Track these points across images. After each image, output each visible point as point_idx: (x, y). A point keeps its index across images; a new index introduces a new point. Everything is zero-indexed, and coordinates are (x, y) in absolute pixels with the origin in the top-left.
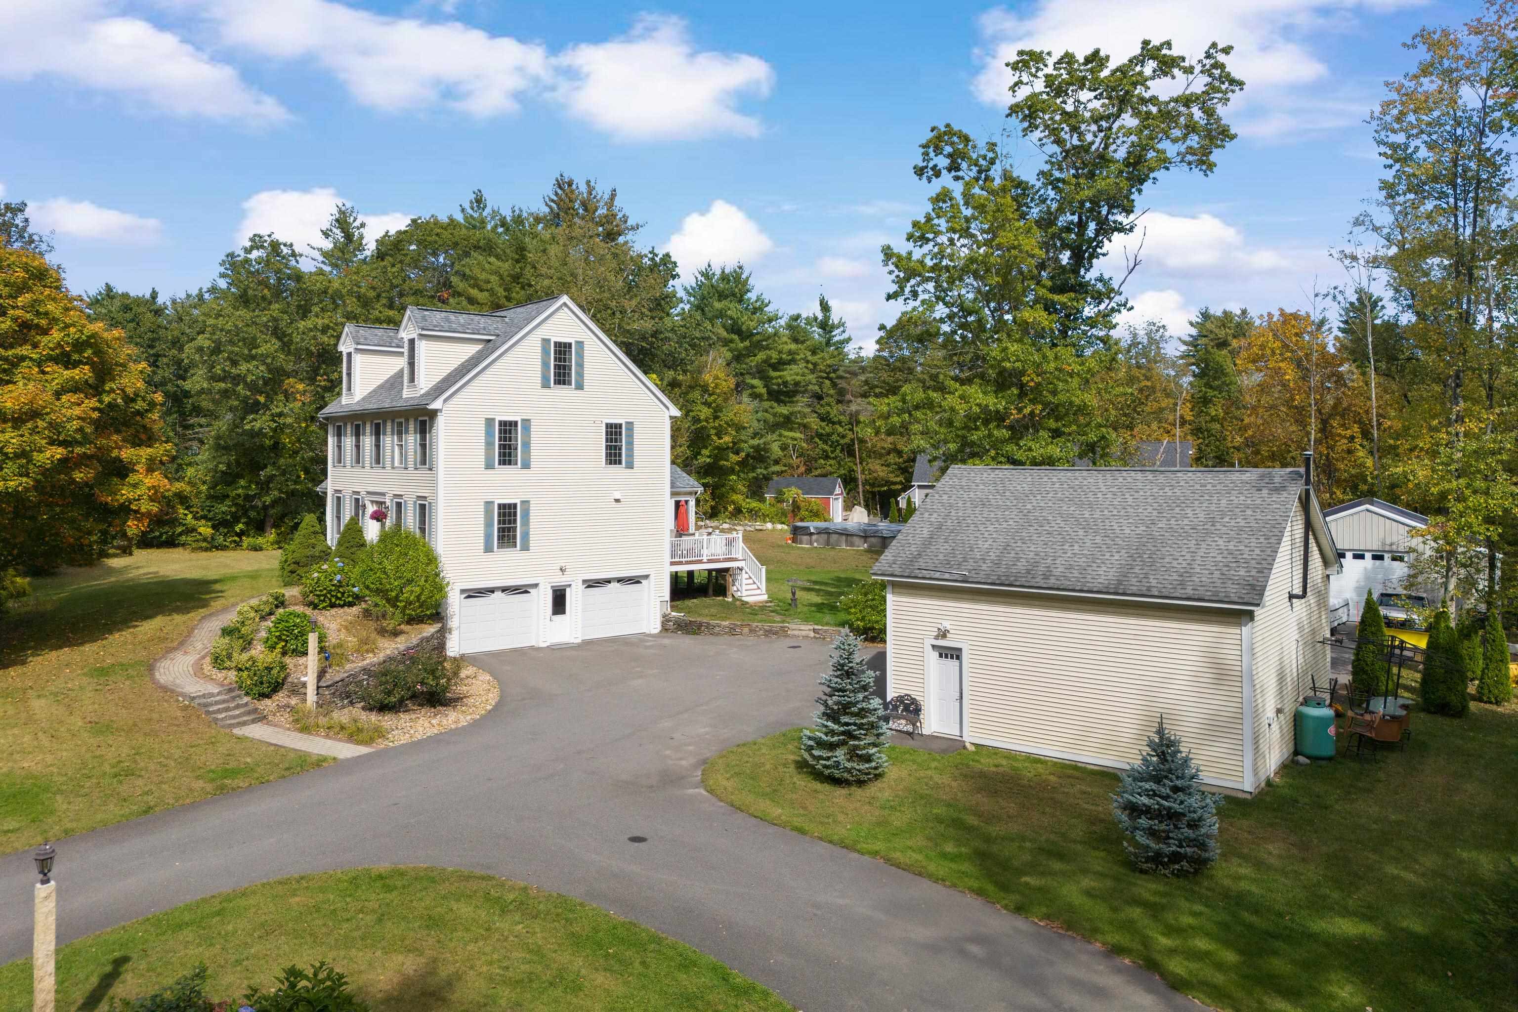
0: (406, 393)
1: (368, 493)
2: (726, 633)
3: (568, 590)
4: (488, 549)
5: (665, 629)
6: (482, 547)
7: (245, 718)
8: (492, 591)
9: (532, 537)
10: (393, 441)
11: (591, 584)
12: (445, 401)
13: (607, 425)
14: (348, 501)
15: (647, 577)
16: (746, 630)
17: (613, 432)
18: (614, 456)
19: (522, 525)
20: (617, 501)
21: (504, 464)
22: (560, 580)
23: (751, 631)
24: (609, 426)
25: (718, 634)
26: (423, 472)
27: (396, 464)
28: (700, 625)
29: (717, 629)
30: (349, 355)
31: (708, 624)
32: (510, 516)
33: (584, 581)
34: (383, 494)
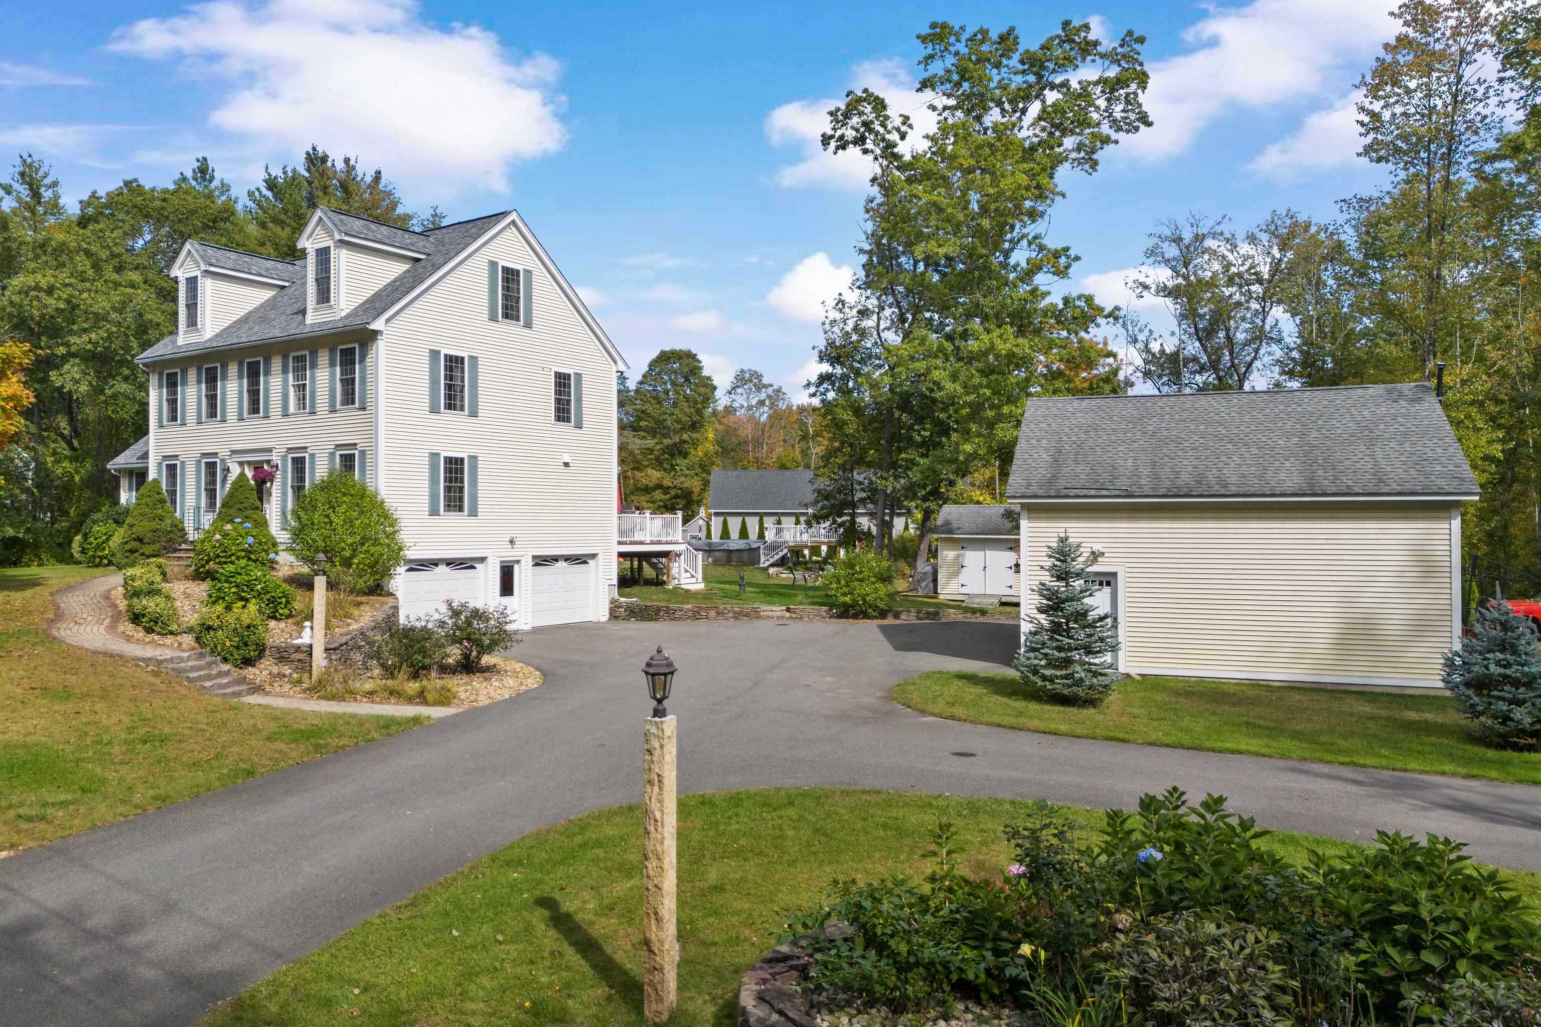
0: (310, 319)
1: (234, 452)
2: (689, 617)
3: (516, 567)
4: (434, 512)
5: (614, 615)
6: (426, 508)
7: (237, 688)
8: (435, 563)
9: (481, 501)
10: (285, 382)
11: (541, 561)
12: (388, 321)
13: (556, 373)
14: (191, 469)
15: (594, 556)
16: (712, 613)
17: (562, 381)
18: (562, 413)
19: (469, 486)
20: (566, 465)
21: (450, 408)
22: (509, 554)
23: (718, 613)
24: (558, 375)
25: (680, 619)
26: (349, 414)
27: (292, 409)
28: (659, 609)
29: (679, 613)
30: (192, 282)
31: (668, 608)
32: (456, 473)
33: (534, 557)
34: (270, 450)
